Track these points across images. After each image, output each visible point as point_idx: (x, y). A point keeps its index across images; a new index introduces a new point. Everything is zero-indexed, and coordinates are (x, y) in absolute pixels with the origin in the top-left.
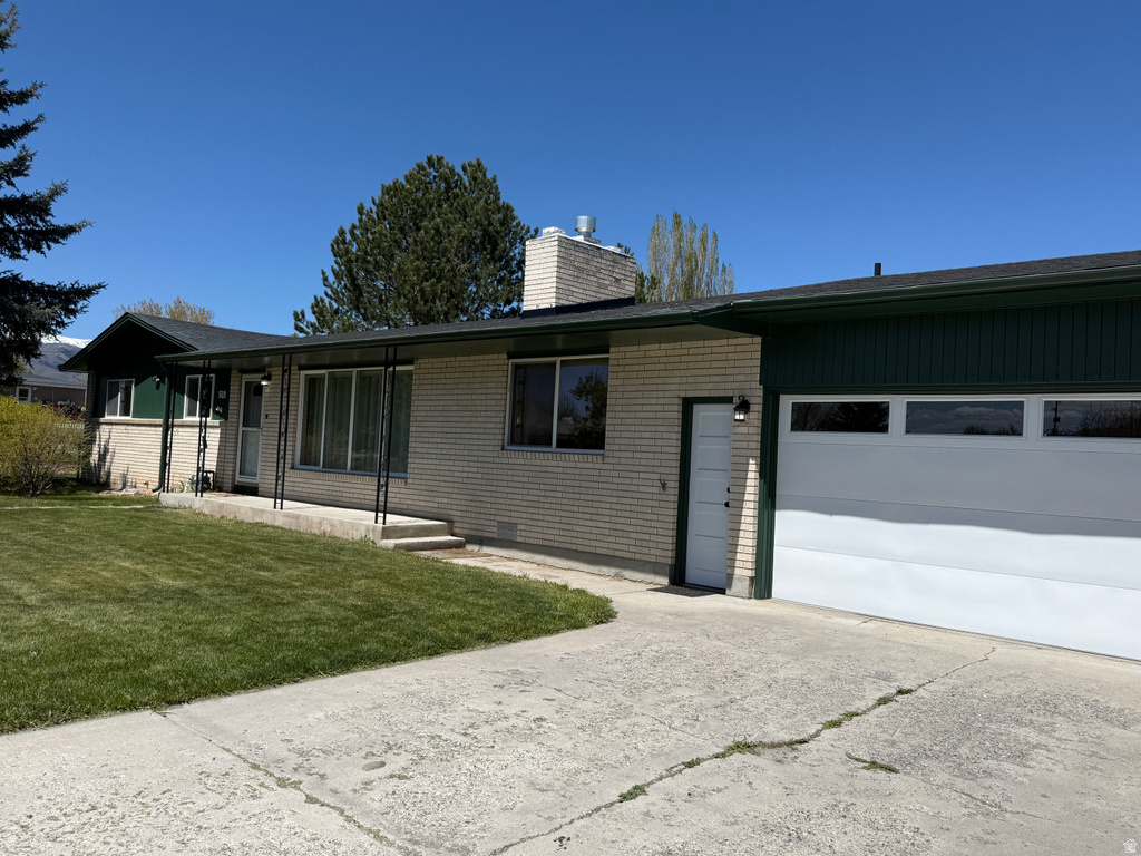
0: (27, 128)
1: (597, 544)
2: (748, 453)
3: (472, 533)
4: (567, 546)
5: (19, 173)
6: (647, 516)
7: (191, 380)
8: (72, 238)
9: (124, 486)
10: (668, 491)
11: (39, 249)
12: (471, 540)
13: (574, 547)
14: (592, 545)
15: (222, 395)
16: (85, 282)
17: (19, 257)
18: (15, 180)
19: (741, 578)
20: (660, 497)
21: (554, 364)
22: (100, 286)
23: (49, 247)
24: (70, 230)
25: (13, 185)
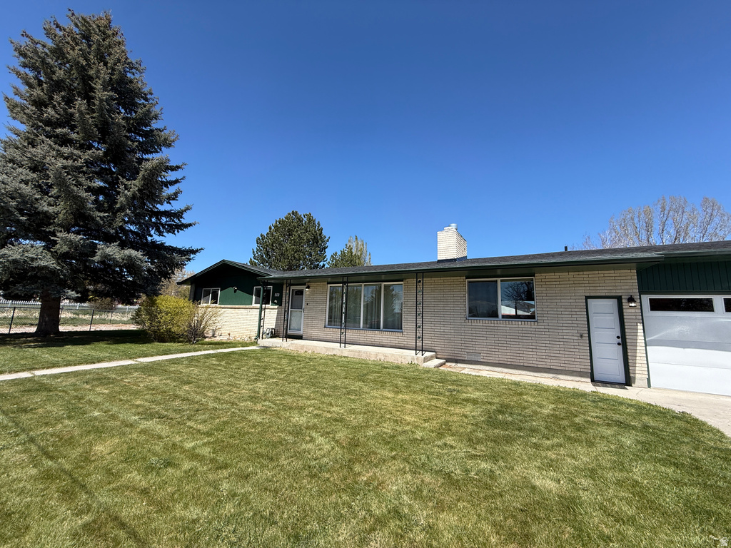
0: (176, 181)
1: (537, 363)
2: (637, 321)
3: (450, 357)
4: (517, 364)
5: (173, 199)
6: (571, 350)
7: (256, 289)
8: (189, 228)
9: (213, 336)
10: (584, 338)
11: (173, 233)
12: (448, 360)
13: (522, 364)
14: (534, 363)
15: (277, 295)
16: (194, 248)
17: (163, 236)
18: (171, 201)
19: (641, 379)
20: (579, 341)
21: (496, 281)
22: (202, 249)
23: (178, 232)
24: (190, 225)
25: (170, 203)
